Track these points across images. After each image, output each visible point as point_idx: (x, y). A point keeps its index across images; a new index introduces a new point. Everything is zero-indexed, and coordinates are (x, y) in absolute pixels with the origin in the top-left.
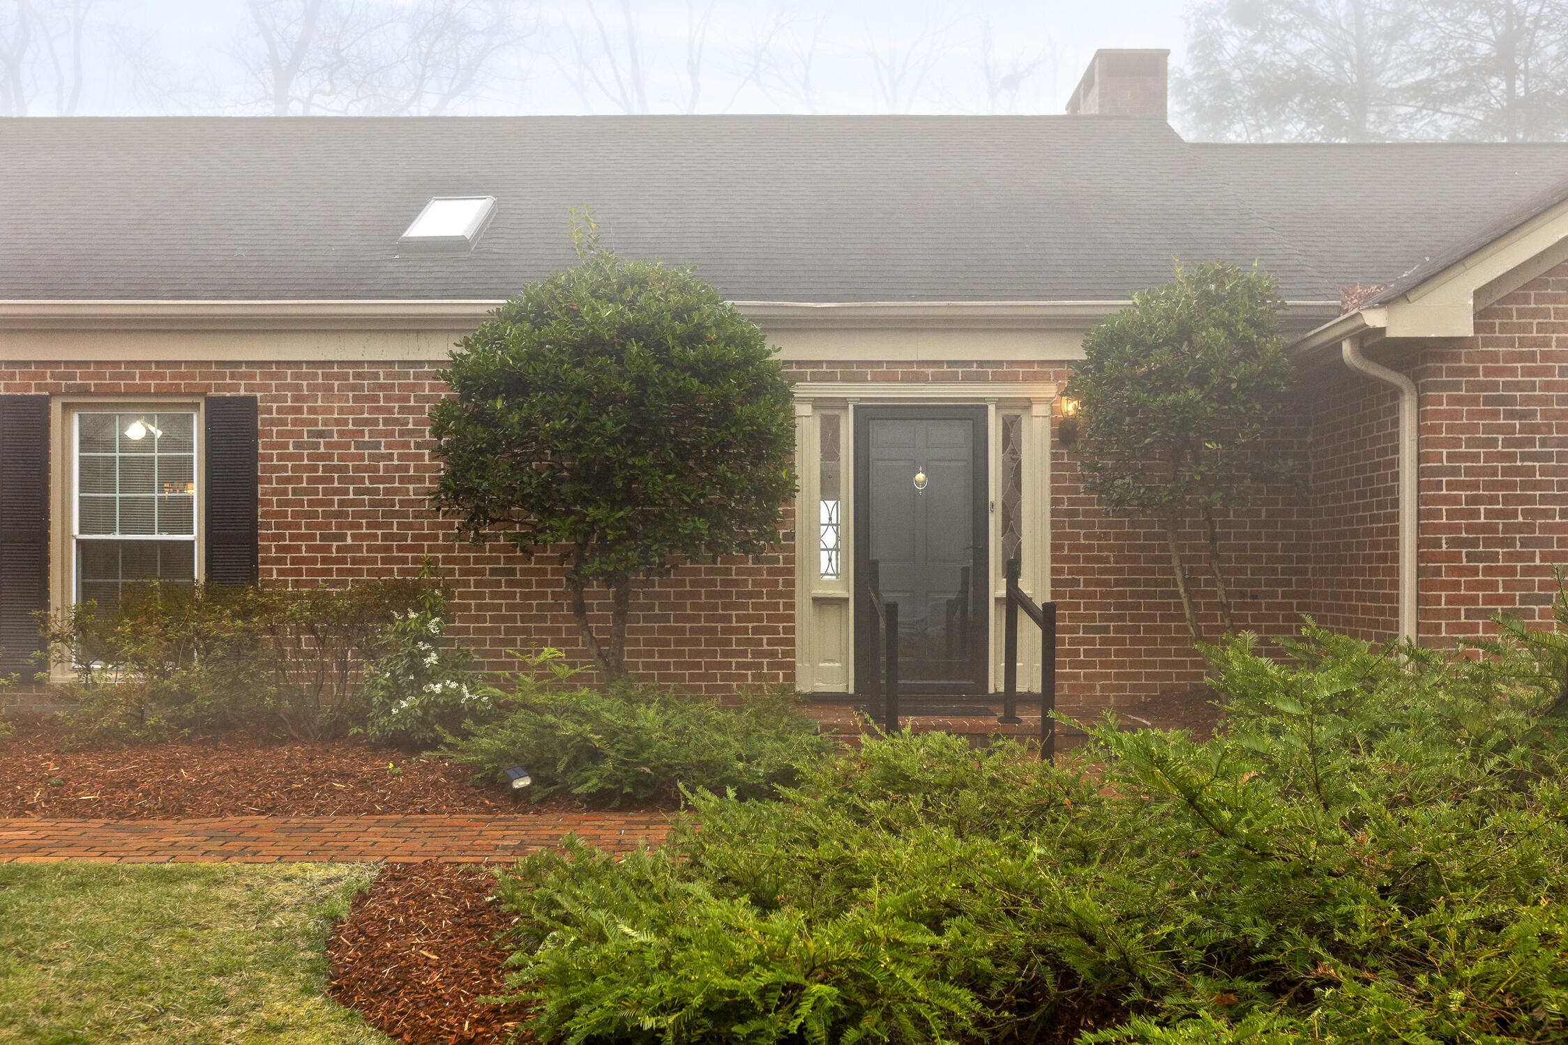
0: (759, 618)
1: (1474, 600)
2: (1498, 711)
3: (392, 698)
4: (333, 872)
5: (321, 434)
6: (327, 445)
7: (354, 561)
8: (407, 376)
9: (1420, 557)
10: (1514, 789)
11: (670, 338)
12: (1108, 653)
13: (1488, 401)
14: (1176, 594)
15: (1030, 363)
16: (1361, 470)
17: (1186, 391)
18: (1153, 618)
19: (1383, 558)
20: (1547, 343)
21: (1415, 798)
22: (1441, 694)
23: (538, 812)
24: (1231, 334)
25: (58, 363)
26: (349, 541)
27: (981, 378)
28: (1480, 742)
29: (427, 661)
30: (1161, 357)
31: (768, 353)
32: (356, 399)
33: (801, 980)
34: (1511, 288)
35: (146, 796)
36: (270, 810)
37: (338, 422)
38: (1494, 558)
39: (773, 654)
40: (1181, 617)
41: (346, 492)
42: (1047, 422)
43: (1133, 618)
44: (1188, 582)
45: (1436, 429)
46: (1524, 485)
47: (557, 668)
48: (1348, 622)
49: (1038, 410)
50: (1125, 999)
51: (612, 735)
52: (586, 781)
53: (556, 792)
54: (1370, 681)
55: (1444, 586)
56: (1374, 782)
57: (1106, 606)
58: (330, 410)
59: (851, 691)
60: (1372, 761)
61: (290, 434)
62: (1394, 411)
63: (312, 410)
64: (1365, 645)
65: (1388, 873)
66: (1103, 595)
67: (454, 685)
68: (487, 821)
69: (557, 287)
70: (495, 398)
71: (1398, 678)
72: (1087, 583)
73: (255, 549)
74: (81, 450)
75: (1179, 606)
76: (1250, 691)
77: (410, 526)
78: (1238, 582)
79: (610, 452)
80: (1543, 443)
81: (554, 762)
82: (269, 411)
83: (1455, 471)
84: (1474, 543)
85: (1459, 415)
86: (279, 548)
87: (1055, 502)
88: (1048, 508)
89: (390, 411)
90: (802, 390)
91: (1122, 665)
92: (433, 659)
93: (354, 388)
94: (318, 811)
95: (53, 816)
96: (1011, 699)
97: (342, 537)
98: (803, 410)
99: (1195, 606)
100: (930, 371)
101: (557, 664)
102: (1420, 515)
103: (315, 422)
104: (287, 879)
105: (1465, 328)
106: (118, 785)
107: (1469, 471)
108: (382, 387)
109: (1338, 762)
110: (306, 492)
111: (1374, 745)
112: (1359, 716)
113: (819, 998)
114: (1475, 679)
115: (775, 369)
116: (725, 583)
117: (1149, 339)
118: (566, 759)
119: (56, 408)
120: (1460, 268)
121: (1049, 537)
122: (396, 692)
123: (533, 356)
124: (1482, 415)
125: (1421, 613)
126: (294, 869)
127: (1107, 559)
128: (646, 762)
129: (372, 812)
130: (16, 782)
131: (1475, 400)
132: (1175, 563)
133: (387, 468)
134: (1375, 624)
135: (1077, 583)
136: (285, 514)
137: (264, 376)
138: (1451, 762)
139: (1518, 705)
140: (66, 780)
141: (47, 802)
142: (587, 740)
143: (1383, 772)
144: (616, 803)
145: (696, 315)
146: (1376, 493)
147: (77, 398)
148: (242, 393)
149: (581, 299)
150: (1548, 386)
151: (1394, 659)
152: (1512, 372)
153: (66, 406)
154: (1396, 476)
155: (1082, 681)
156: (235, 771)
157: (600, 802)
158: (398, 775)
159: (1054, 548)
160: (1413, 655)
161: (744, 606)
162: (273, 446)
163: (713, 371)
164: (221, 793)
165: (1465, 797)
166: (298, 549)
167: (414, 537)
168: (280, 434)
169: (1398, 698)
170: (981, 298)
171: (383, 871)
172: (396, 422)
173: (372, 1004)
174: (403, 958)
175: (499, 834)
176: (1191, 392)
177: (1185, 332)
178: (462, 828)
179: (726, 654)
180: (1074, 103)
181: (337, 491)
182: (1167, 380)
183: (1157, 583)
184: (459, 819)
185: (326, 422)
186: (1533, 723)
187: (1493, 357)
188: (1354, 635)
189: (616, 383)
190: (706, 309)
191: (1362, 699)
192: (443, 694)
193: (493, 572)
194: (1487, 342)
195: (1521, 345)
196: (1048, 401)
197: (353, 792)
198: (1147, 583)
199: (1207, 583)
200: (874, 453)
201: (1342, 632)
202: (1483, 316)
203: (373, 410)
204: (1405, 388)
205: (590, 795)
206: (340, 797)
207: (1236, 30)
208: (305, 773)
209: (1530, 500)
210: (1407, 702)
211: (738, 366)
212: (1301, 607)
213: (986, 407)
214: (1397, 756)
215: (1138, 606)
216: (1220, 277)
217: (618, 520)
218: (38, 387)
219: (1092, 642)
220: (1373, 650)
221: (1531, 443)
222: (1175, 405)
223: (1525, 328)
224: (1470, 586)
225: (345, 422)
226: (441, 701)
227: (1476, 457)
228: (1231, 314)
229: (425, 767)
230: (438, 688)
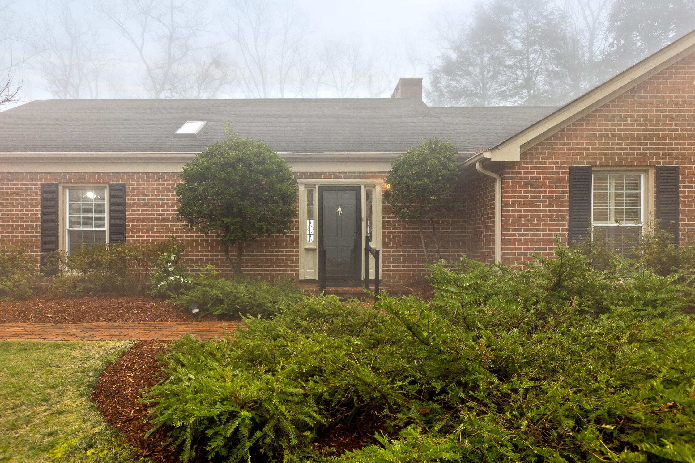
0: (287, 255)
1: (520, 249)
2: (532, 289)
3: (158, 282)
4: (118, 344)
5: (146, 196)
6: (148, 199)
7: (157, 237)
8: (173, 177)
9: (502, 235)
10: (540, 319)
11: (253, 162)
12: (400, 267)
13: (525, 183)
14: (422, 248)
15: (375, 173)
16: (483, 206)
17: (424, 180)
18: (415, 255)
19: (490, 235)
20: (545, 163)
21: (502, 323)
22: (512, 283)
23: (201, 321)
24: (439, 161)
25: (61, 173)
26: (155, 230)
27: (359, 177)
28: (526, 301)
29: (170, 269)
30: (417, 169)
31: (287, 168)
32: (157, 184)
33: (238, 409)
34: (533, 145)
35: (68, 315)
36: (110, 320)
37: (151, 192)
38: (527, 235)
39: (292, 267)
40: (424, 255)
41: (154, 214)
42: (381, 192)
43: (408, 255)
44: (426, 244)
45: (507, 192)
46: (537, 211)
47: (212, 272)
48: (478, 256)
49: (378, 188)
50: (381, 414)
51: (227, 294)
52: (218, 310)
53: (208, 314)
54: (485, 277)
55: (510, 244)
56: (487, 316)
57: (400, 252)
58: (149, 188)
59: (317, 279)
60: (486, 308)
61: (136, 196)
62: (493, 187)
63: (143, 188)
64: (483, 264)
65: (492, 361)
66: (399, 248)
67: (178, 277)
68: (181, 324)
69: (217, 146)
70: (195, 182)
71: (495, 276)
72: (393, 244)
73: (125, 233)
74: (70, 201)
75: (423, 251)
76: (442, 281)
77: (175, 225)
78: (442, 244)
79: (232, 200)
80: (544, 197)
81: (207, 304)
82: (129, 188)
83: (514, 206)
84: (520, 230)
85: (515, 187)
86: (133, 233)
87: (383, 217)
88: (381, 219)
89: (168, 188)
90: (300, 181)
91: (405, 270)
92: (172, 269)
93: (156, 181)
94: (126, 321)
95: (35, 323)
96: (367, 281)
97: (153, 229)
98: (301, 188)
99: (428, 252)
100: (342, 175)
101: (212, 270)
102: (502, 221)
103: (144, 192)
104: (100, 347)
105: (517, 158)
106: (60, 312)
107: (519, 206)
108: (166, 181)
109: (473, 310)
110: (141, 214)
111: (487, 302)
112: (481, 290)
113: (243, 419)
114: (524, 277)
115: (290, 173)
116: (276, 244)
117: (412, 163)
118: (211, 303)
119: (61, 187)
120: (516, 138)
121: (381, 229)
122: (160, 280)
123: (208, 168)
124: (523, 187)
125: (502, 254)
126: (104, 343)
127: (400, 236)
128: (237, 304)
129: (144, 321)
130: (26, 310)
131: (521, 182)
132: (422, 237)
133: (167, 207)
134: (487, 257)
135: (390, 244)
136: (134, 222)
137: (128, 177)
138: (517, 309)
139: (540, 286)
140: (42, 310)
141: (34, 317)
142: (218, 296)
143: (490, 313)
144: (227, 318)
145: (262, 155)
146: (487, 214)
147: (68, 184)
148: (121, 182)
149: (225, 150)
150: (545, 178)
151: (493, 269)
152: (533, 173)
153: (65, 187)
154: (494, 208)
155: (392, 276)
156: (101, 306)
157: (222, 317)
158: (156, 308)
159: (383, 232)
160: (501, 268)
161: (283, 251)
162: (131, 200)
163: (267, 173)
164: (94, 314)
165: (522, 322)
166: (139, 233)
167: (176, 229)
168: (133, 196)
169: (496, 284)
170: (359, 151)
171: (136, 344)
172: (170, 192)
173: (104, 401)
174: (122, 381)
175: (183, 329)
176: (426, 180)
177: (424, 161)
178: (171, 327)
179: (276, 267)
180: (394, 95)
181: (151, 214)
182: (418, 176)
183: (416, 244)
184: (174, 323)
185: (147, 192)
186: (546, 294)
187: (527, 168)
188: (480, 261)
189: (235, 177)
190: (266, 153)
191: (483, 284)
192: (174, 280)
193: (201, 240)
194: (524, 163)
195: (536, 164)
196: (381, 185)
197: (139, 314)
198: (413, 244)
199: (433, 244)
200: (324, 202)
201: (476, 260)
202: (523, 155)
203: (162, 188)
204: (497, 179)
205: (219, 315)
206: (135, 316)
207: (445, 77)
208: (125, 307)
209: (539, 216)
210: (499, 285)
211: (277, 172)
212: (463, 252)
213: (361, 187)
214: (495, 307)
215: (410, 251)
216: (436, 143)
217: (235, 222)
218: (55, 181)
219: (395, 263)
220: (486, 266)
221: (540, 197)
222: (420, 184)
223: (537, 158)
224: (519, 245)
225: (154, 192)
226: (174, 282)
227: (521, 201)
228: (440, 154)
229: (167, 305)
230: (173, 278)
